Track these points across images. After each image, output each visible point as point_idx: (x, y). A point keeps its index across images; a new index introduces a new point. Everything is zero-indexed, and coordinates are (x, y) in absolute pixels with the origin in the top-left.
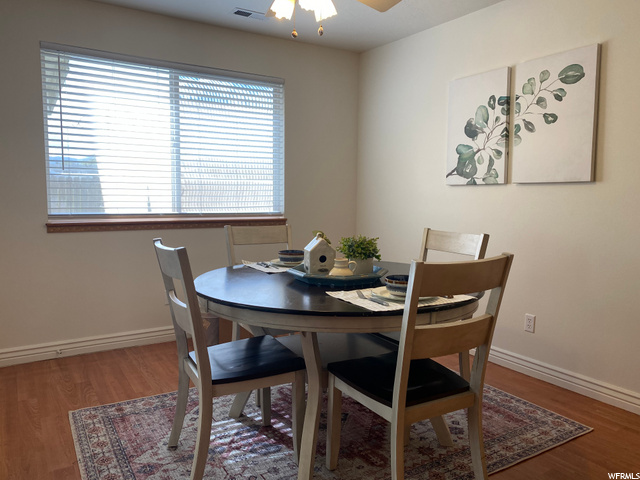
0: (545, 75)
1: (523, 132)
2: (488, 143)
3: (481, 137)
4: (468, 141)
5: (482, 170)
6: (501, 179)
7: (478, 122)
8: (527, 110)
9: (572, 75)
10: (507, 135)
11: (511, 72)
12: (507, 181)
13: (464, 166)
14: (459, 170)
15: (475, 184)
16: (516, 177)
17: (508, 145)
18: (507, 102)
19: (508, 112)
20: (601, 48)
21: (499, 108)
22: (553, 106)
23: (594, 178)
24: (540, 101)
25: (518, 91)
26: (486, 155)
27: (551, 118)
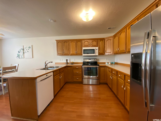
0: (27, 47)
1: (25, 53)
2: (21, 54)
3: (20, 53)
4: (19, 53)
5: (21, 57)
6: (23, 58)
7: (20, 51)
8: (25, 50)
9: (30, 48)
10: (24, 53)
11: (23, 46)
12: (24, 58)
13: (18, 56)
14: (18, 57)
15: (20, 58)
16: (25, 58)
17: (24, 54)
18: (23, 49)
19: (23, 50)
20: (32, 46)
21: (22, 50)
22: (28, 50)
23: (33, 58)
24: (27, 50)
25: (24, 48)
26: (21, 55)
27: (28, 52)
